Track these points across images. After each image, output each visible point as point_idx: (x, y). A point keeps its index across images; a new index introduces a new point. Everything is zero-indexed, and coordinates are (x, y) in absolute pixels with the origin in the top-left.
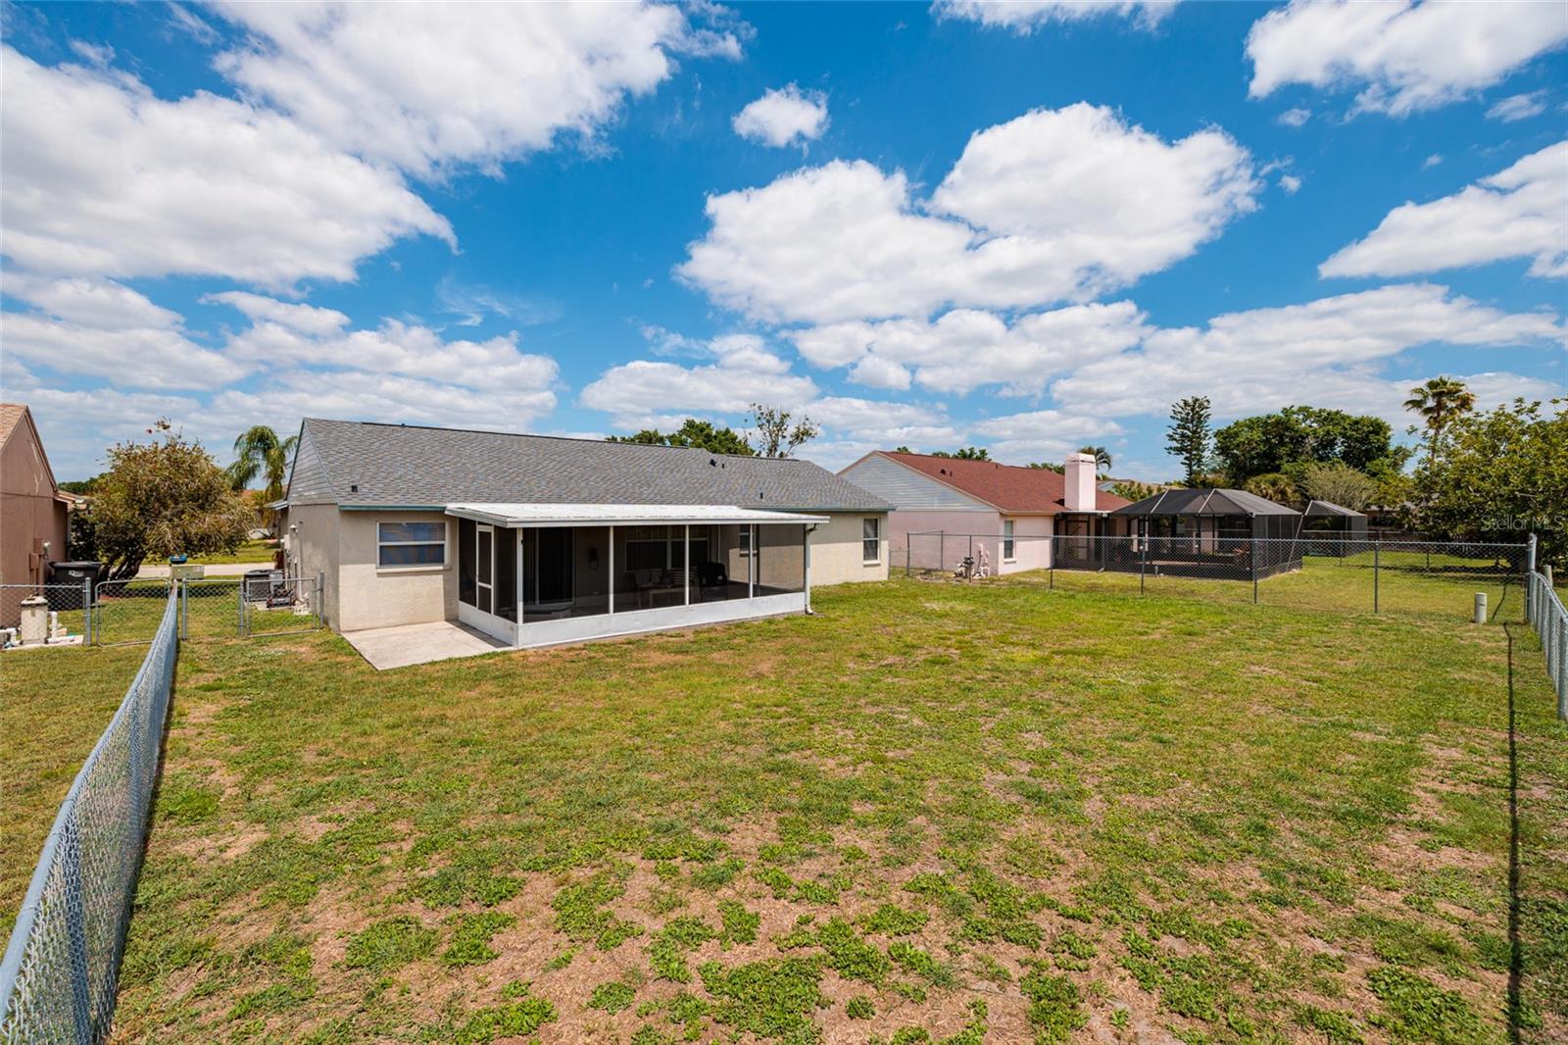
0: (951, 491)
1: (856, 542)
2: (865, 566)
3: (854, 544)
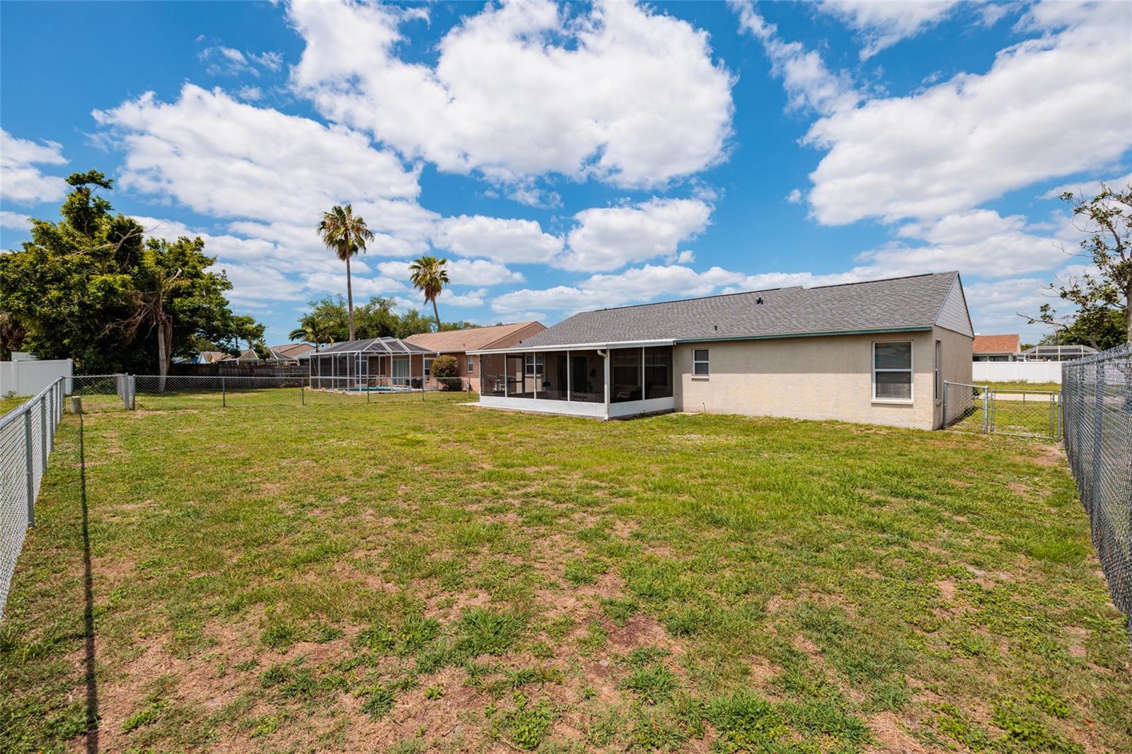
1: (857, 372)
2: (874, 404)
3: (851, 375)
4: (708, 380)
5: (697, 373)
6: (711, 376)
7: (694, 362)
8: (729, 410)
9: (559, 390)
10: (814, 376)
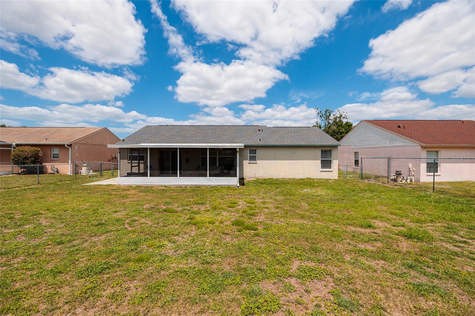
0: (395, 136)
1: (316, 160)
2: (321, 171)
3: (314, 161)
4: (256, 163)
5: (250, 160)
6: (258, 162)
7: (249, 155)
8: (267, 176)
9: (159, 170)
10: (301, 161)
